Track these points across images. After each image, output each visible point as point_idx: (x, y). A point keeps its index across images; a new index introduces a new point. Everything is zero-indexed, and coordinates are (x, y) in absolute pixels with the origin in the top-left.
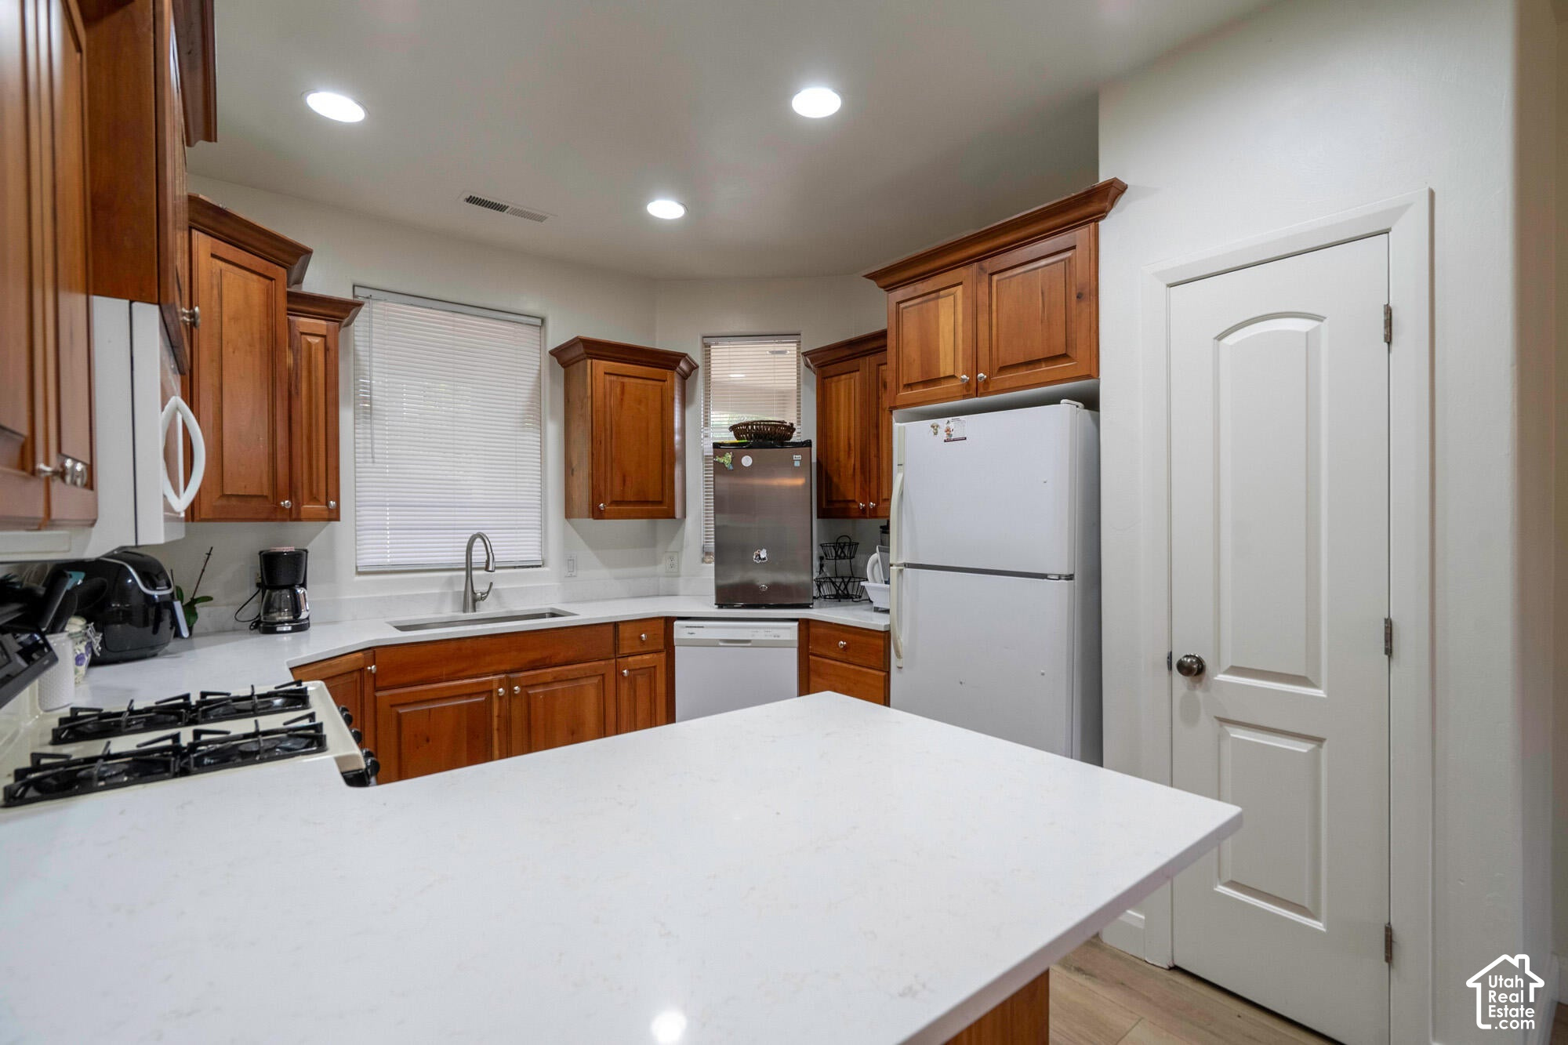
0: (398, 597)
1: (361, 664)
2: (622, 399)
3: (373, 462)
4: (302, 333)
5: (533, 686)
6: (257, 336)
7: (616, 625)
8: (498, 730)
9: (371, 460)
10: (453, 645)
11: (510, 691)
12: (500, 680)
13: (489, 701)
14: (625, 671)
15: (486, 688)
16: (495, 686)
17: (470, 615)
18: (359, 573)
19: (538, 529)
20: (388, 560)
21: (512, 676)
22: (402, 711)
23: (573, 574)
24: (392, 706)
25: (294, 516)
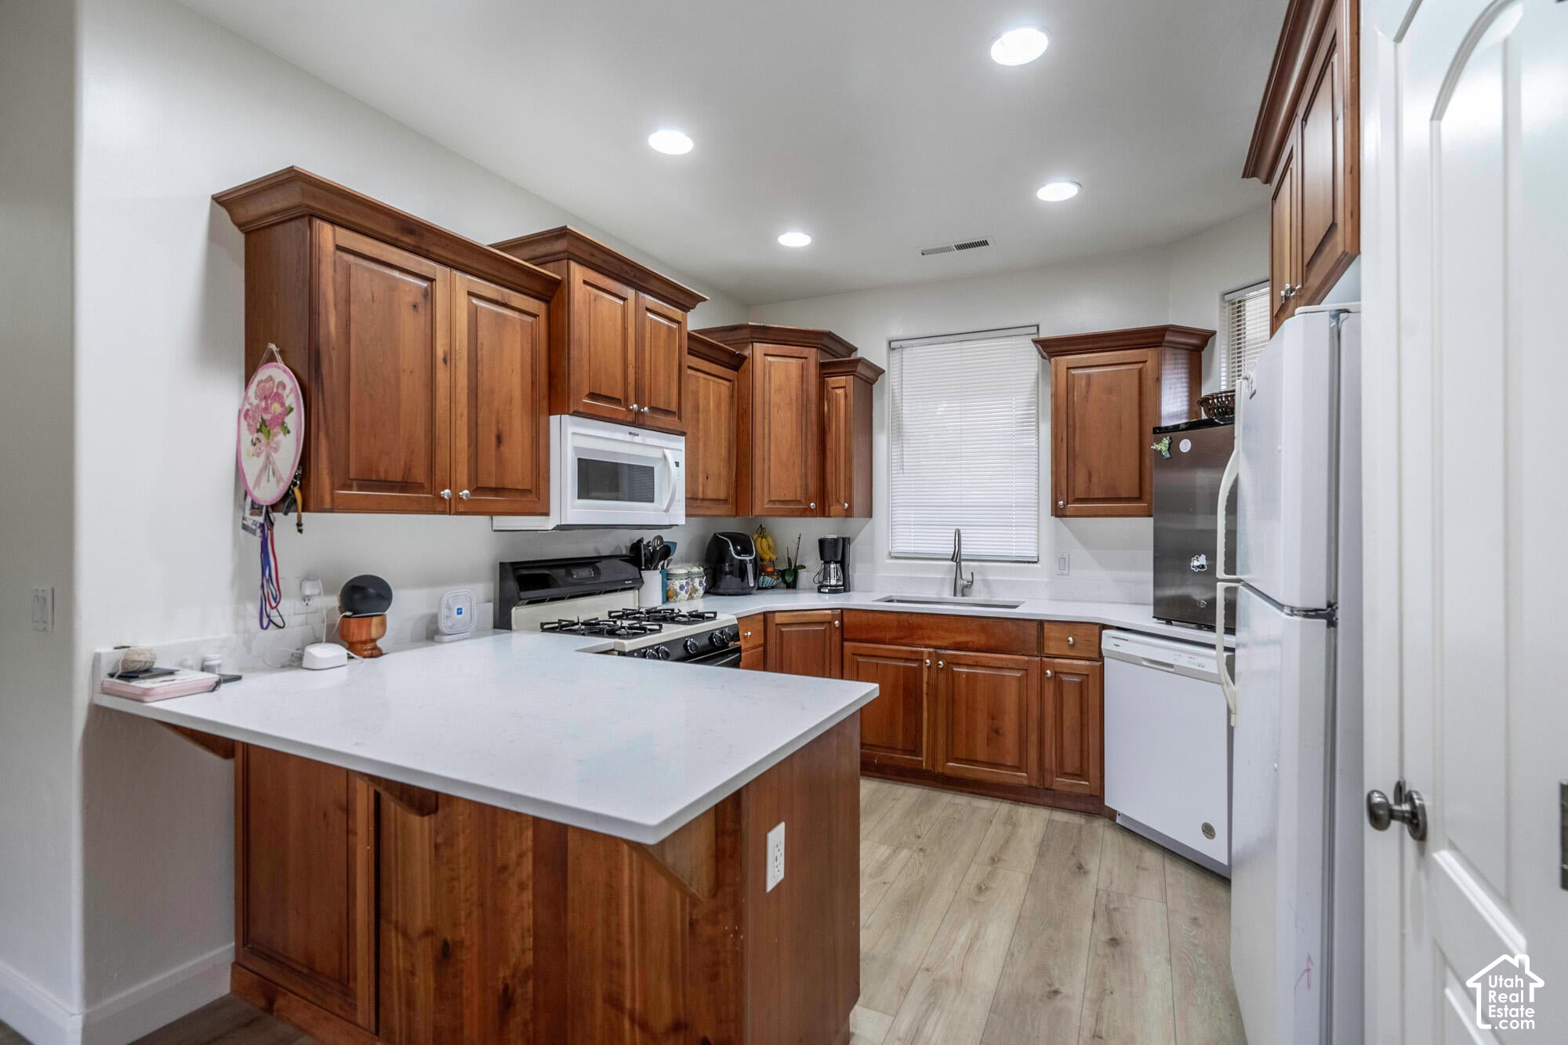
0: (911, 578)
1: (828, 618)
2: (1088, 392)
3: (903, 473)
4: (833, 388)
5: (958, 665)
6: (794, 397)
7: (1041, 623)
8: (927, 694)
9: (901, 471)
10: (894, 617)
11: (935, 663)
12: (930, 653)
13: (921, 669)
14: (1048, 672)
15: (918, 657)
16: (925, 657)
17: (959, 599)
18: (892, 558)
19: (1035, 527)
20: (912, 549)
21: (939, 651)
22: (860, 659)
23: (1066, 572)
24: (854, 654)
25: (827, 514)
